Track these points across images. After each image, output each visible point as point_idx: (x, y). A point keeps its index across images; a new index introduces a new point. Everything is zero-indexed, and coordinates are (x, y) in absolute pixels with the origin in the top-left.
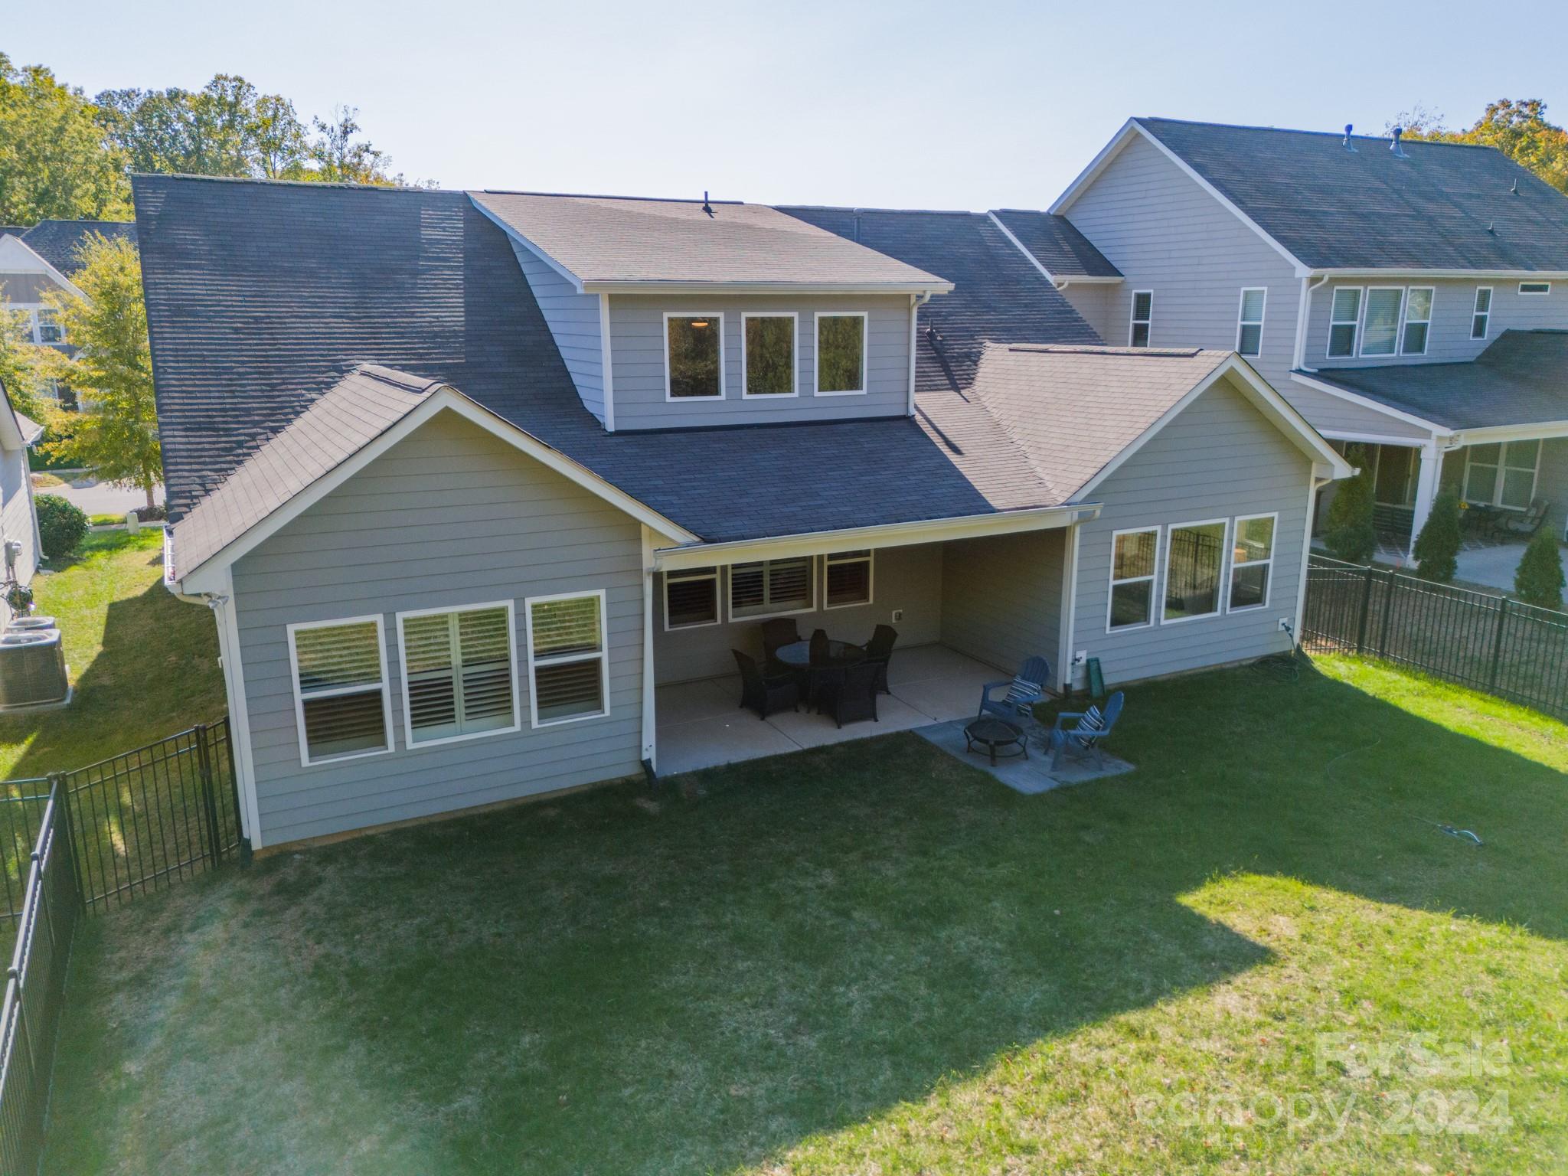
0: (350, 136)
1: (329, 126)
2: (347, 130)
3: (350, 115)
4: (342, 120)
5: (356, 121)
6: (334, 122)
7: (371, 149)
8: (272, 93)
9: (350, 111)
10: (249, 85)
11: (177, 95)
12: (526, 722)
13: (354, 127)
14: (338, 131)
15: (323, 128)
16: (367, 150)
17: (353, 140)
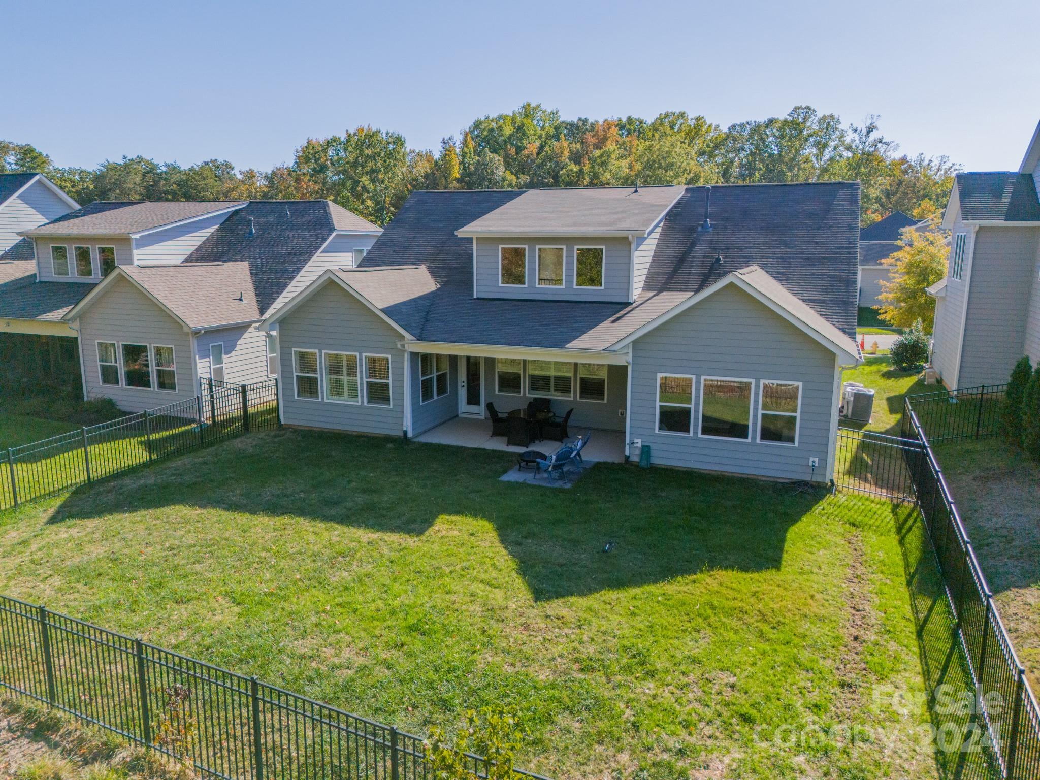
0: (871, 134)
1: (859, 130)
2: (870, 130)
3: (874, 120)
4: (868, 124)
5: (877, 124)
6: (862, 127)
7: (884, 140)
8: (827, 113)
9: (875, 118)
10: (814, 111)
11: (772, 121)
12: (362, 402)
13: (875, 128)
14: (864, 131)
15: (855, 131)
16: (881, 142)
17: (874, 135)
